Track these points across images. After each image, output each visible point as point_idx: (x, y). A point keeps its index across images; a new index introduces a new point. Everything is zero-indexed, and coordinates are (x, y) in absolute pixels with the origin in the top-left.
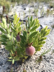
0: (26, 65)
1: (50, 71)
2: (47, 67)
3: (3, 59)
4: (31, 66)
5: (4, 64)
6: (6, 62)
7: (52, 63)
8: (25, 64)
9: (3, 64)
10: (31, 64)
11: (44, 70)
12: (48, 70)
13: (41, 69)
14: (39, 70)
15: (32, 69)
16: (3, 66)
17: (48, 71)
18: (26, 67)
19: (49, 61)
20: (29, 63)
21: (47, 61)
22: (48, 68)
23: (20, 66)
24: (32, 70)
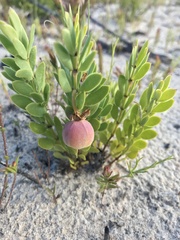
0: (77, 182)
1: (137, 236)
2: (135, 221)
3: (31, 138)
4: (90, 192)
5: (25, 151)
6: (32, 150)
7: (162, 219)
8: (76, 176)
9: (22, 150)
10: (91, 186)
11: (120, 222)
12: (132, 231)
13: (114, 215)
14: (106, 214)
15: (86, 200)
16: (20, 154)
17: (132, 235)
18: (71, 186)
19: (156, 209)
20: (90, 180)
21: (150, 207)
22: (137, 227)
23: (59, 175)
24: (83, 202)
